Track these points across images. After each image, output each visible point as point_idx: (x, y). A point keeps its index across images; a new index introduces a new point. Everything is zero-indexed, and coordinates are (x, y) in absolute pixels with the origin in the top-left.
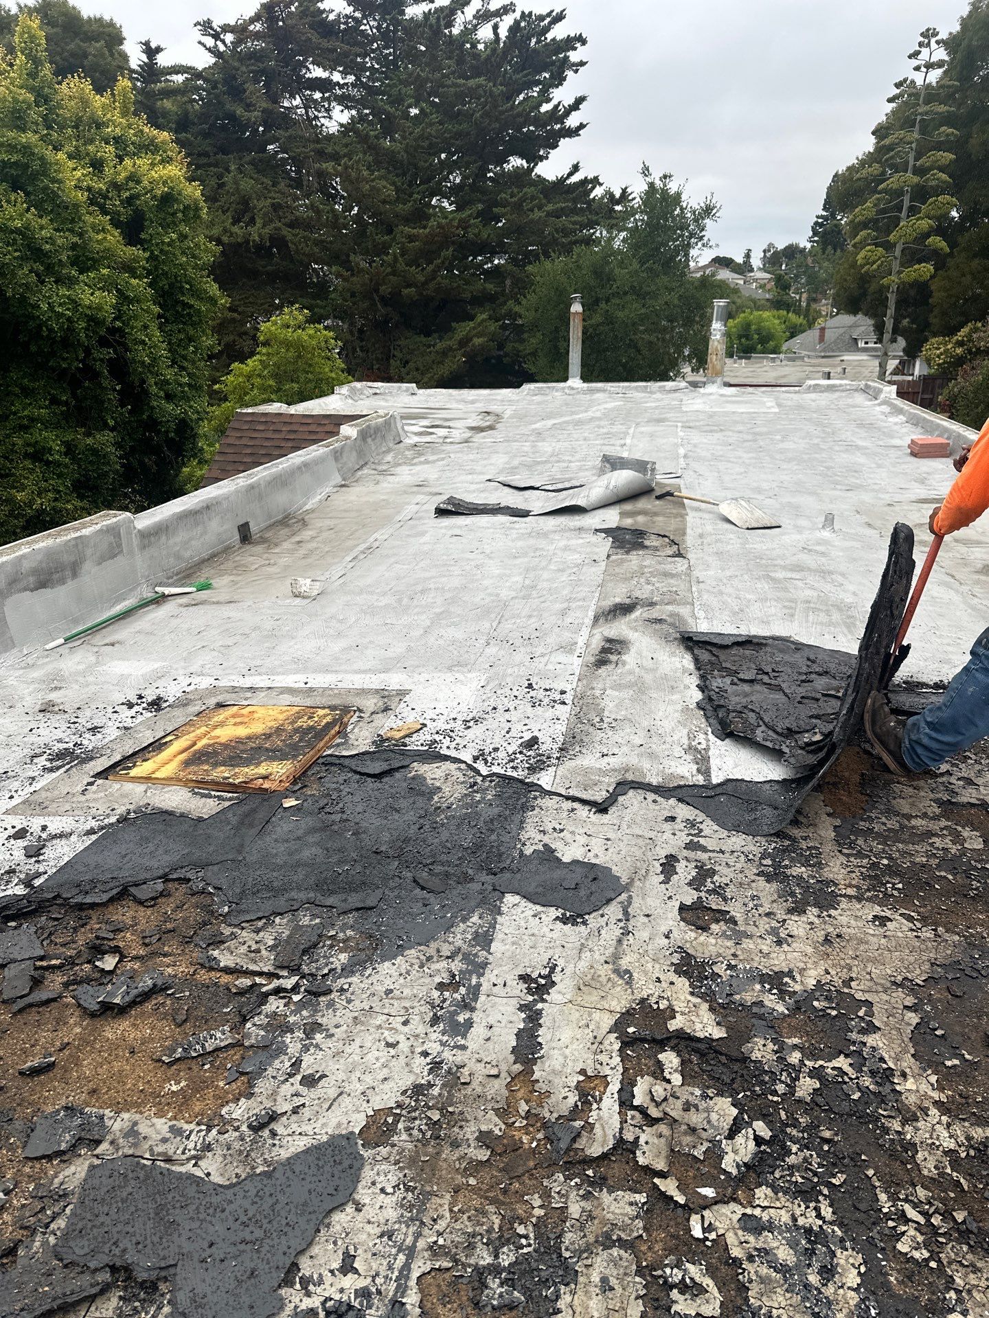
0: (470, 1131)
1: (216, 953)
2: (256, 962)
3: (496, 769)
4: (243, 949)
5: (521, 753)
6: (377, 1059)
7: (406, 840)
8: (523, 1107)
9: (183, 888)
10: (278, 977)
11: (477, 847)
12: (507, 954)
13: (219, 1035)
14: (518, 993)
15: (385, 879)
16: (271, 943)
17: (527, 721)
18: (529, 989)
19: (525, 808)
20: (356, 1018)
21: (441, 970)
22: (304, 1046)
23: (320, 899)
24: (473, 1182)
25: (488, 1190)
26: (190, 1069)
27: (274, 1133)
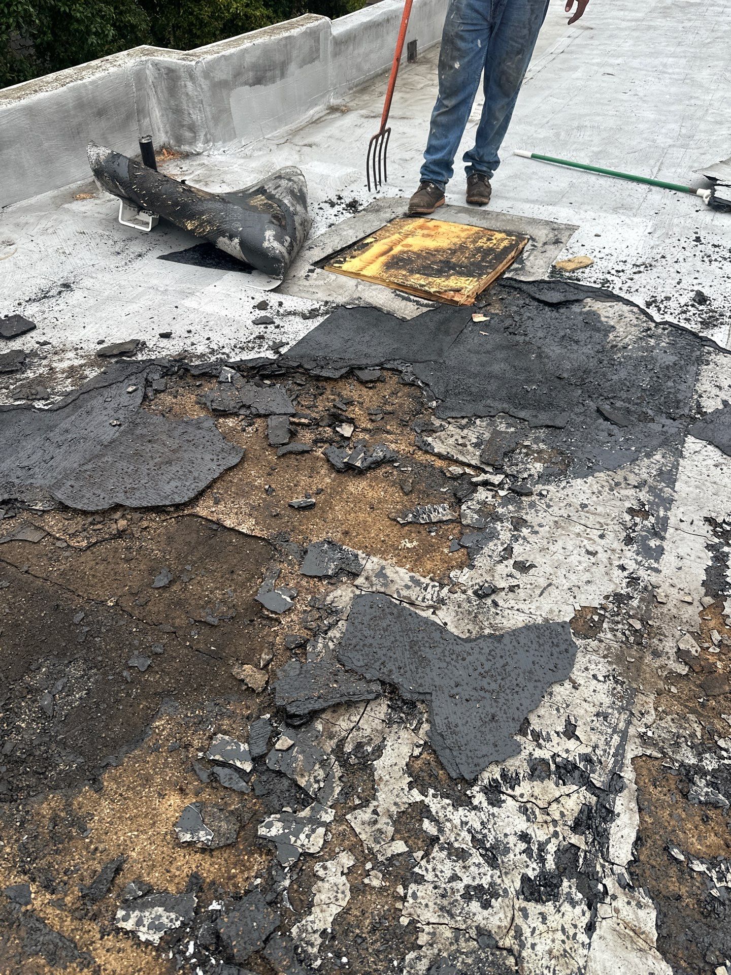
0: (669, 646)
1: (430, 440)
2: (463, 454)
3: (668, 318)
4: (451, 441)
5: (693, 306)
6: (580, 562)
7: (587, 372)
8: (716, 637)
9: (395, 378)
10: (486, 472)
11: (655, 390)
12: (691, 495)
13: (441, 510)
14: (704, 533)
15: (571, 405)
16: (474, 440)
17: (697, 275)
18: (714, 531)
19: (701, 361)
20: (556, 522)
21: (630, 497)
22: (513, 536)
23: (512, 411)
24: (673, 690)
25: (687, 700)
26: (419, 532)
27: (495, 604)
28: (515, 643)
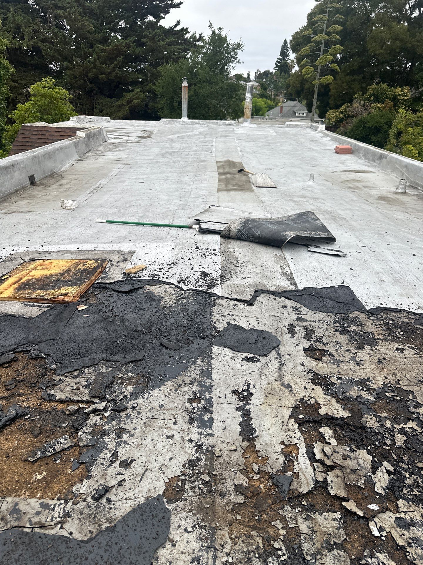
0: (229, 486)
1: (52, 392)
2: (78, 395)
3: (191, 287)
4: (69, 388)
5: (201, 279)
6: (164, 447)
7: (151, 324)
8: (255, 467)
9: (26, 356)
10: (94, 403)
11: (190, 326)
12: (222, 380)
13: (63, 441)
14: (233, 401)
15: (145, 345)
16: (85, 384)
17: (200, 264)
18: (239, 398)
19: (211, 305)
20: (145, 423)
21: (188, 391)
22: (117, 443)
23: (109, 357)
24: (239, 517)
25: (249, 522)
26: (47, 464)
27: (109, 501)
28: (126, 527)
